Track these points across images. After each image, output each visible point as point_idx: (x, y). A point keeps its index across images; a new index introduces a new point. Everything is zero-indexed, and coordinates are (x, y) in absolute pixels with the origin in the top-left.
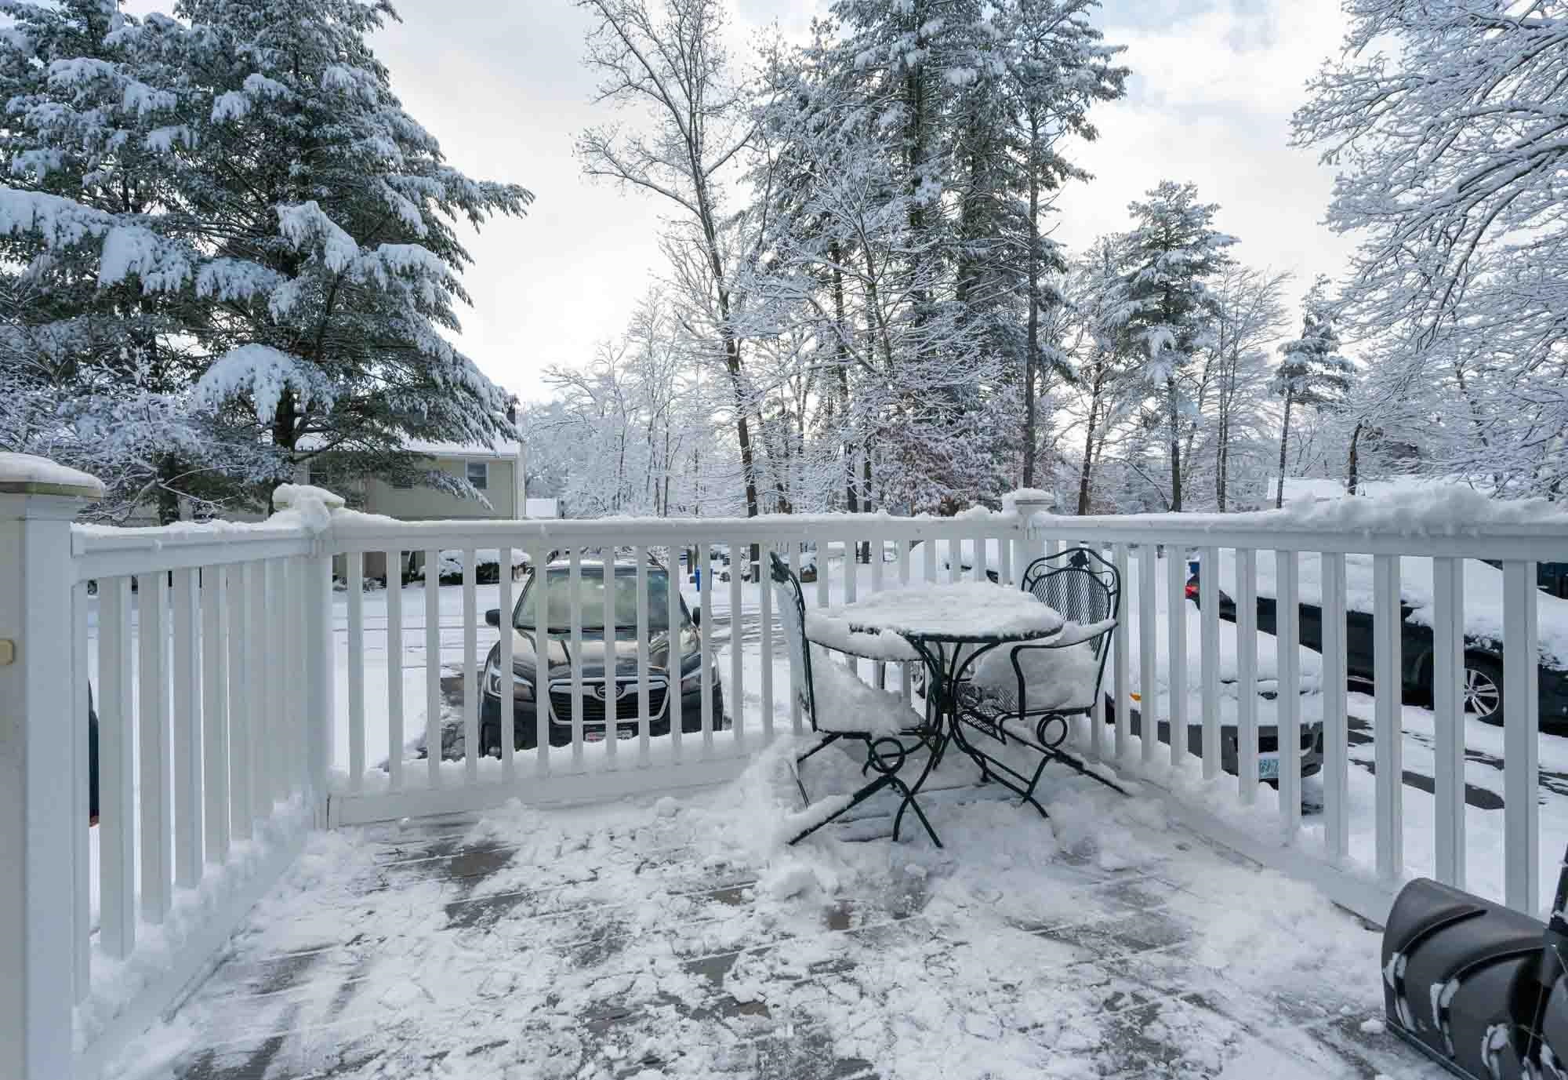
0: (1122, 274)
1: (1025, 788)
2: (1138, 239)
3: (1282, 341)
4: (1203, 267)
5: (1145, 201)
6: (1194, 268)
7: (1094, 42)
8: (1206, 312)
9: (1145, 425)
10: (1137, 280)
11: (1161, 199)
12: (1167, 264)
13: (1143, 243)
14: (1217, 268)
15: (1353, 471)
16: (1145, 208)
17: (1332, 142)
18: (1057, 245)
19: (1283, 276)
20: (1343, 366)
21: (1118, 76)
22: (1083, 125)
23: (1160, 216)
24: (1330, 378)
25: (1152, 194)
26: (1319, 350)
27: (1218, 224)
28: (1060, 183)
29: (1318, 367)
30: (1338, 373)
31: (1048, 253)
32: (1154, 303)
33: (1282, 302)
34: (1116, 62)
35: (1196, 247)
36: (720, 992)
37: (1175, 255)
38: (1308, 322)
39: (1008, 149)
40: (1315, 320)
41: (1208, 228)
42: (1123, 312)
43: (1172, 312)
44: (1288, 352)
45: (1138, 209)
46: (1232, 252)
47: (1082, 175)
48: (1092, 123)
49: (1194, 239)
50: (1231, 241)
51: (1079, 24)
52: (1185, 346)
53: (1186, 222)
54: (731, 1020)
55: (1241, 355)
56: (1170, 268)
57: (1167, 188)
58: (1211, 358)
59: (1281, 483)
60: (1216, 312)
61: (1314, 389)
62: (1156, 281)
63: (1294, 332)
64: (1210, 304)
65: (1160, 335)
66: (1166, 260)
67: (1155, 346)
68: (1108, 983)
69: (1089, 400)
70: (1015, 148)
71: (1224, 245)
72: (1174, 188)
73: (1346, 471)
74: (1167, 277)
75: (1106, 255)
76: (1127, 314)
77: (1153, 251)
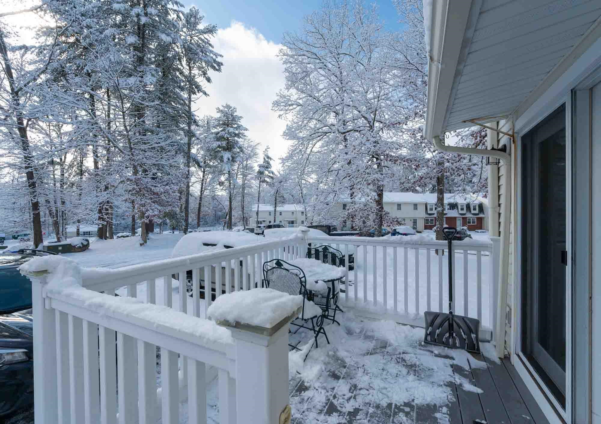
0: (213, 131)
1: (332, 318)
2: (219, 121)
3: (259, 163)
4: (237, 135)
5: (221, 108)
6: (236, 135)
7: (210, 48)
8: (238, 150)
9: (219, 184)
10: (219, 135)
11: (226, 109)
12: (229, 132)
13: (221, 123)
14: (242, 137)
15: (276, 204)
16: (222, 111)
17: (282, 113)
18: (195, 115)
19: (258, 144)
20: (273, 173)
21: (220, 64)
22: (207, 76)
23: (226, 114)
24: (270, 176)
25: (224, 107)
26: (267, 168)
27: (242, 122)
28: (197, 94)
29: (267, 173)
30: (271, 175)
31: (193, 118)
32: (224, 143)
33: (257, 151)
34: (219, 59)
35: (236, 128)
36: (345, 413)
37: (231, 130)
38: (264, 159)
39: (178, 74)
40: (266, 158)
41: (240, 123)
42: (215, 144)
43: (229, 148)
44: (260, 167)
45: (219, 110)
46: (246, 133)
47: (205, 93)
48: (210, 76)
49: (236, 126)
50: (246, 130)
51: (207, 39)
52: (233, 160)
53: (234, 119)
54: (358, 417)
55: (249, 165)
56: (229, 133)
57: (228, 107)
58: (239, 165)
59: (258, 206)
60: (242, 151)
61: (266, 179)
62: (225, 137)
63: (261, 161)
64: (240, 148)
65: (227, 155)
66: (228, 131)
67: (225, 160)
68: (392, 358)
69: (201, 174)
70: (180, 74)
71: (244, 130)
72: (231, 107)
73: (274, 203)
74: (229, 136)
75: (208, 123)
76: (216, 146)
77: (224, 126)
